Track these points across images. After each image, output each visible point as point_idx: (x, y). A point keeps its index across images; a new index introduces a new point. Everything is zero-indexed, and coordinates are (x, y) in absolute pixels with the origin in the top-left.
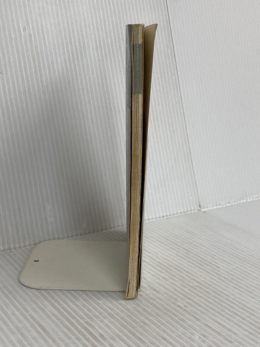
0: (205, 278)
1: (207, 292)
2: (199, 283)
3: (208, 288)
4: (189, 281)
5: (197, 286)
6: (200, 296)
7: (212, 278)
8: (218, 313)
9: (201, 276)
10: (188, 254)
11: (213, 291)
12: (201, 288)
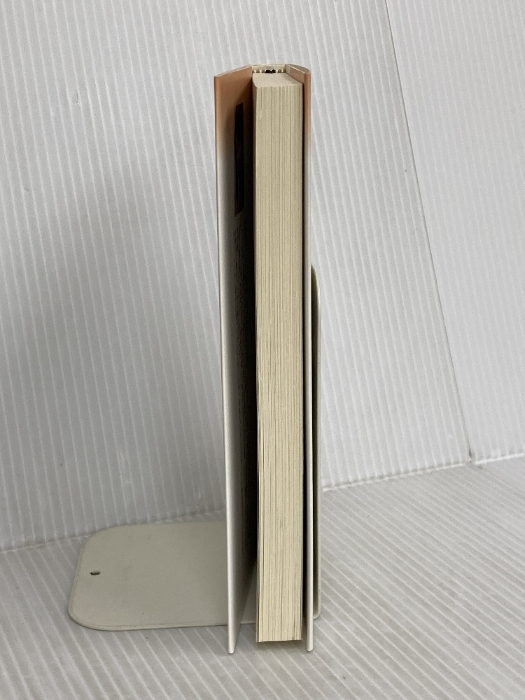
0: (414, 619)
3: (410, 639)
4: (377, 624)
10: (398, 561)
11: (418, 646)
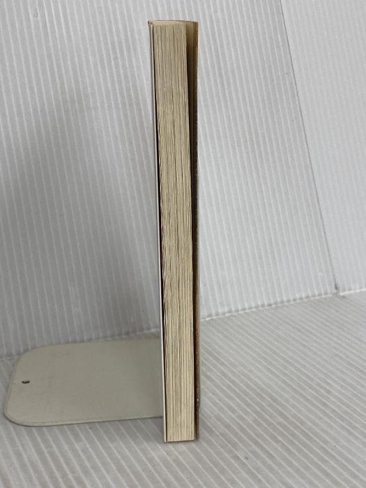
1: (293, 435)
2: (286, 418)
5: (279, 423)
6: (278, 442)
7: (310, 411)
8: (297, 471)
9: (293, 406)
12: (284, 427)
